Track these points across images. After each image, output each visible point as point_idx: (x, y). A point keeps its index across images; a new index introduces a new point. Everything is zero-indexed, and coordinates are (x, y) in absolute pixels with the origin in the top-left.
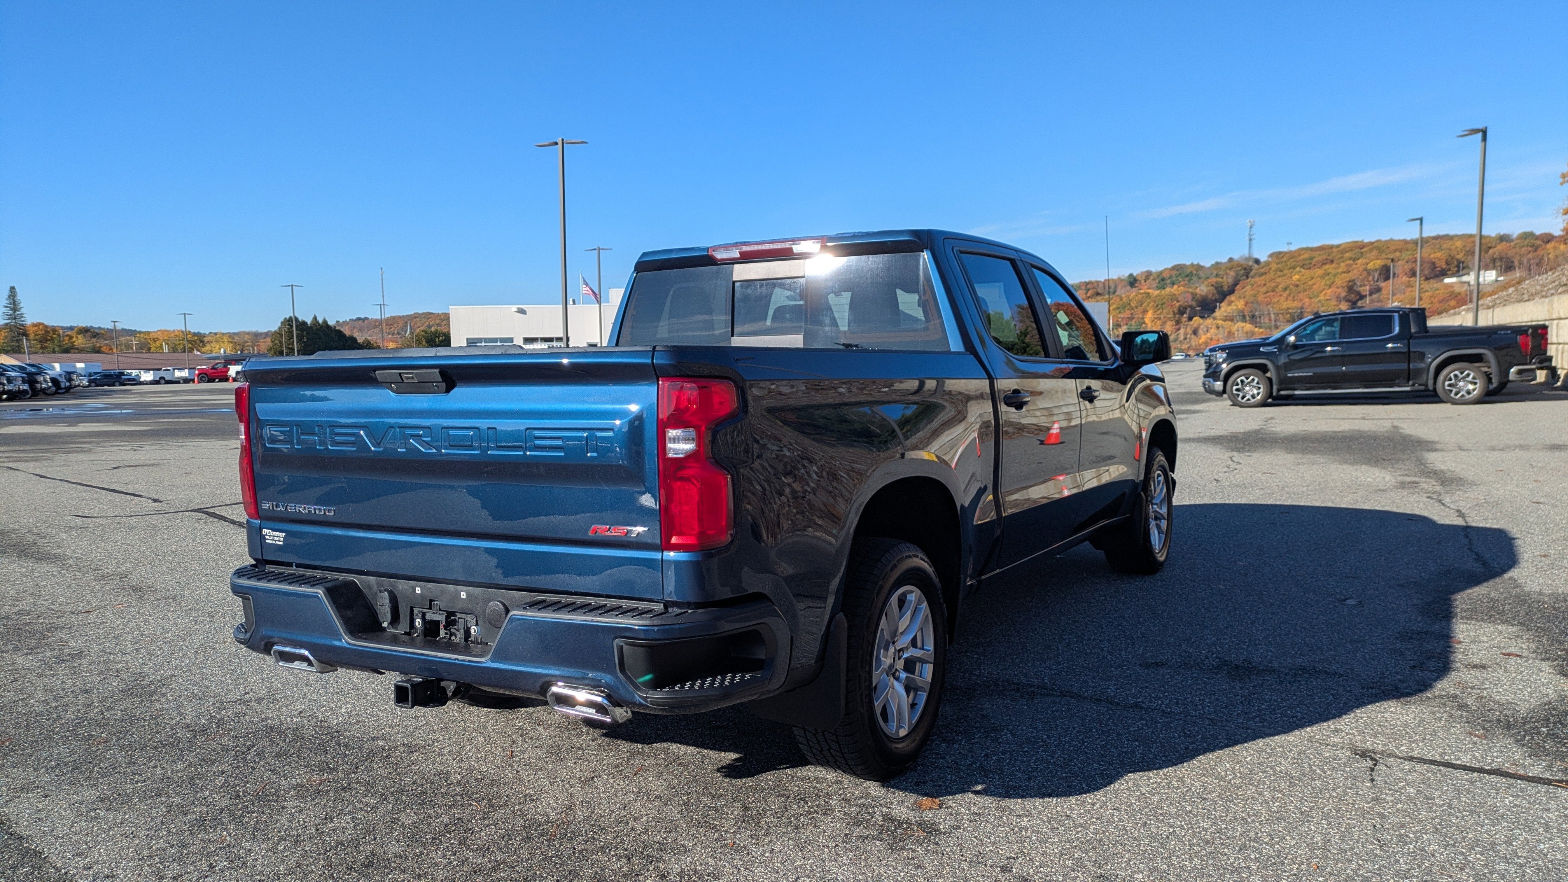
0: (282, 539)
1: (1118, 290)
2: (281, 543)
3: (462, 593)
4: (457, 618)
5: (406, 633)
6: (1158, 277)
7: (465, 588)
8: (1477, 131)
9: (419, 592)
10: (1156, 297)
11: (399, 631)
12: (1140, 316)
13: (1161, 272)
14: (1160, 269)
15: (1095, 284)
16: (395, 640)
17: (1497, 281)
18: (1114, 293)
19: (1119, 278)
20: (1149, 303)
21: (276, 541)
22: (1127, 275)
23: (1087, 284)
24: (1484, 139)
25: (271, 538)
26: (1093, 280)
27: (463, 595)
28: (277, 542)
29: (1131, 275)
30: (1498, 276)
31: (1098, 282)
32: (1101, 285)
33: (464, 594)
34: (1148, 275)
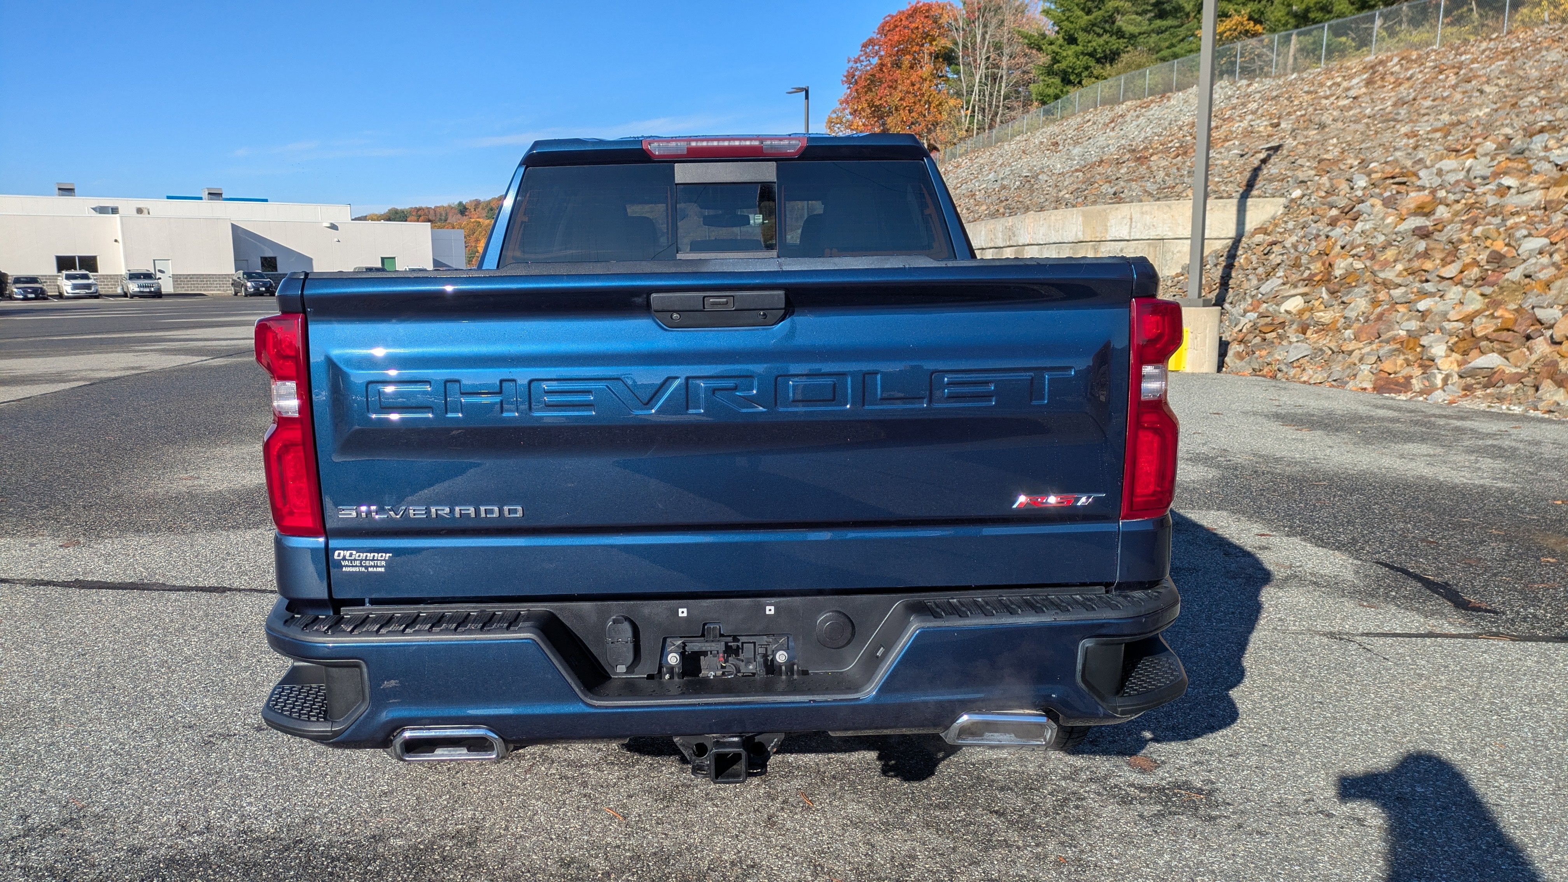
0: (383, 563)
1: (450, 218)
2: (382, 570)
3: (768, 608)
4: (740, 644)
5: (650, 677)
6: (487, 206)
7: (773, 600)
8: (801, 90)
9: (685, 615)
10: (486, 226)
11: (640, 674)
12: (473, 244)
13: (489, 202)
14: (489, 198)
15: (426, 211)
16: (630, 689)
17: (763, 223)
18: (446, 220)
19: (449, 206)
20: (480, 232)
21: (367, 567)
22: (456, 203)
23: (418, 210)
24: (807, 97)
25: (358, 563)
26: (424, 206)
27: (770, 610)
28: (370, 569)
29: (460, 203)
30: (764, 219)
31: (428, 208)
32: (432, 212)
33: (772, 608)
34: (477, 203)
